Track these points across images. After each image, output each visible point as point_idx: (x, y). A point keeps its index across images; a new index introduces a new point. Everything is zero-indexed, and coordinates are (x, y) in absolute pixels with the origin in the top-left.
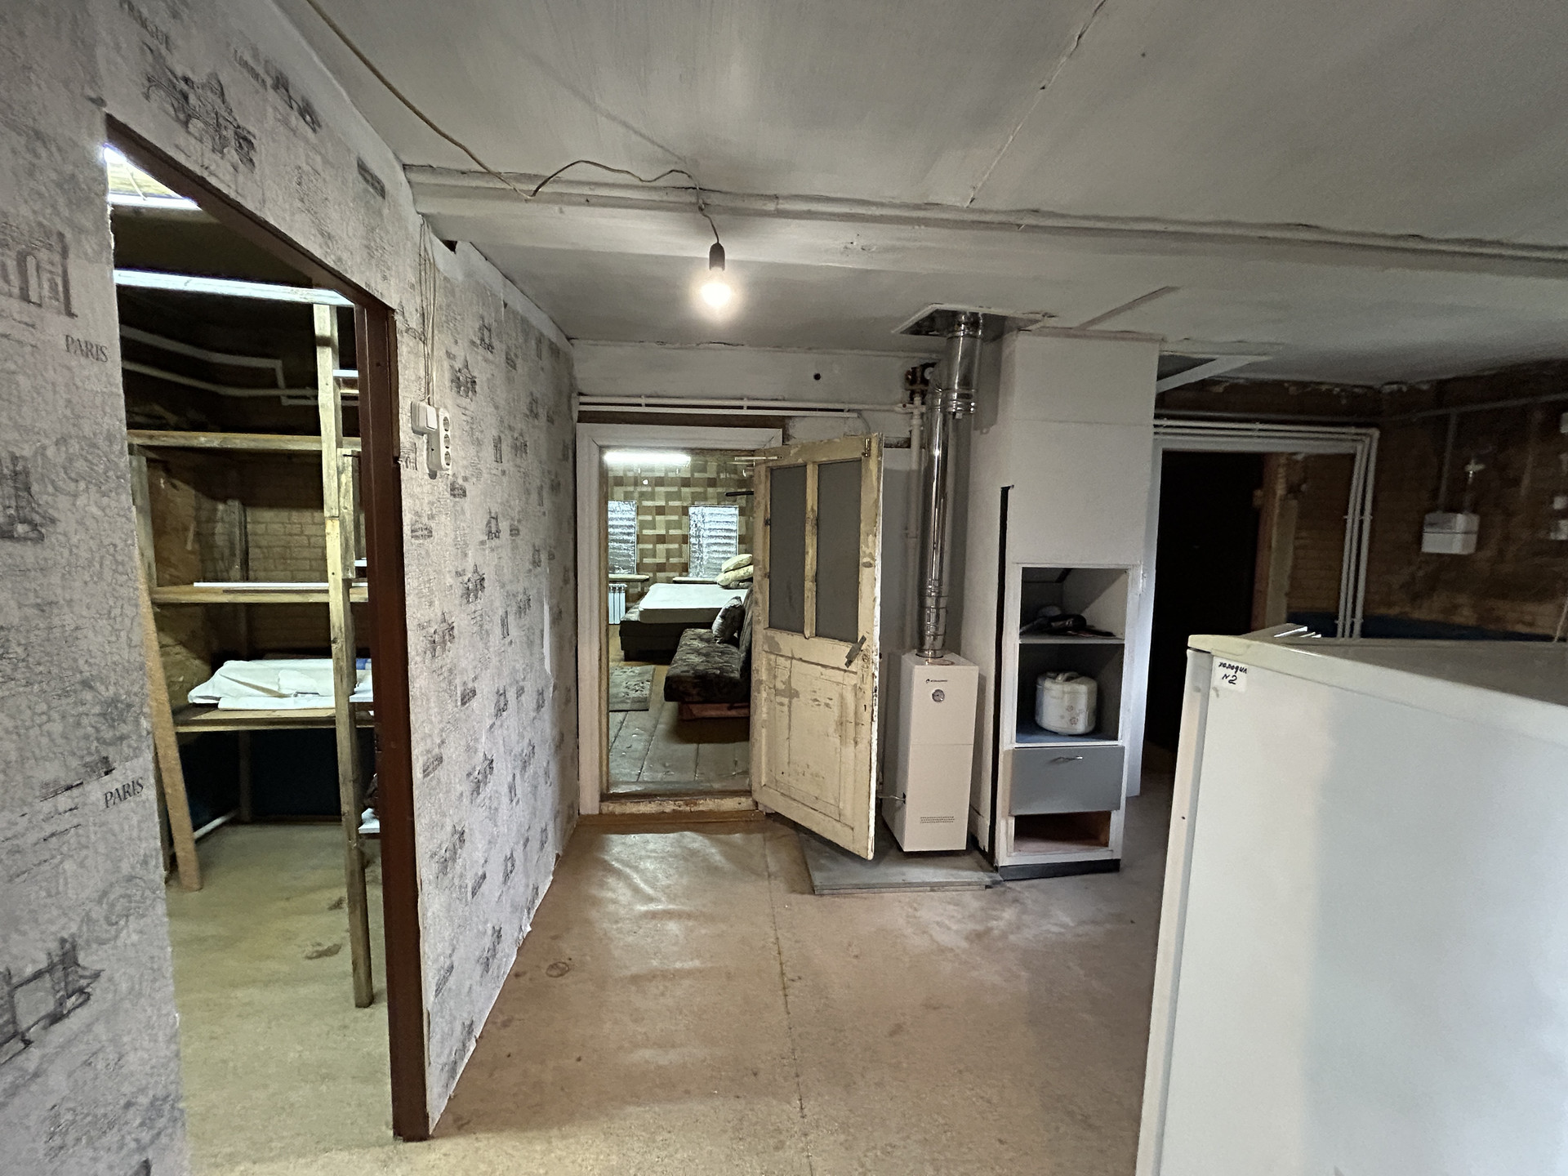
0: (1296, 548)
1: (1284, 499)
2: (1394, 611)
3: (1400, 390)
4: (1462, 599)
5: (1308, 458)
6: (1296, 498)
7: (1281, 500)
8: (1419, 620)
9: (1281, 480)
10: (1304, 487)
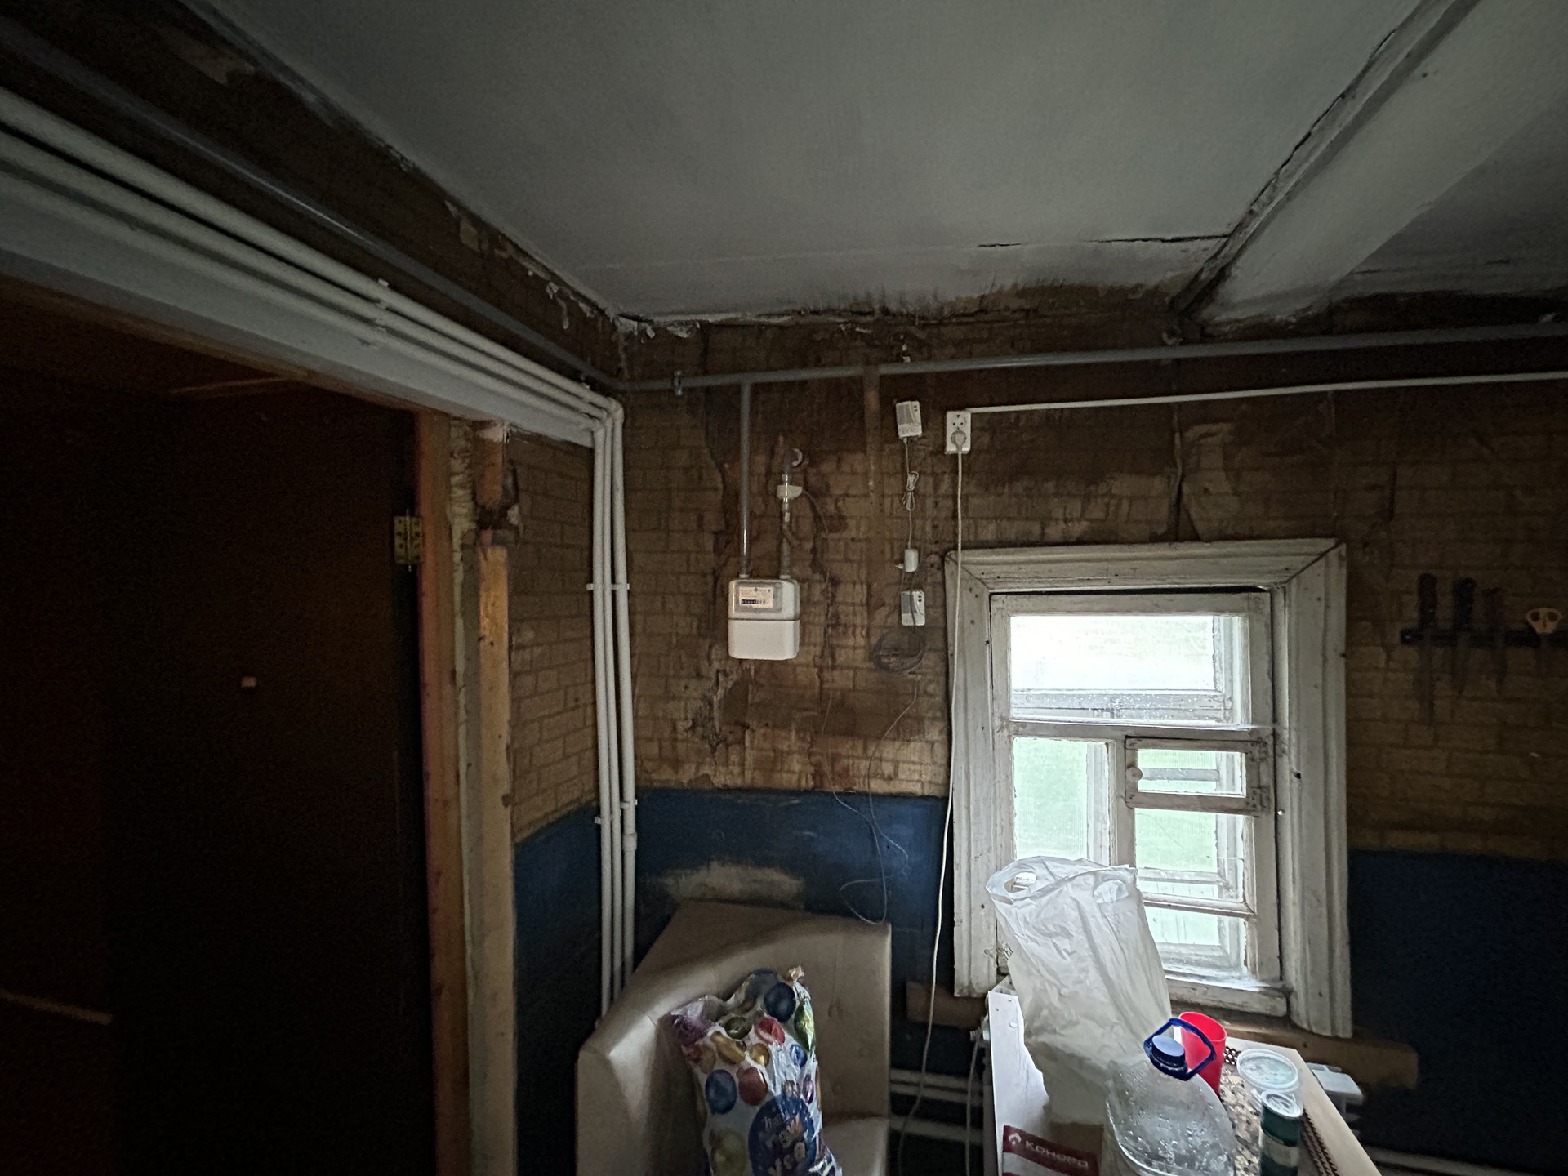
0: (514, 675)
1: (472, 546)
2: (687, 775)
3: (643, 332)
4: (790, 741)
5: (516, 437)
6: (496, 542)
7: (463, 547)
8: (727, 789)
9: (461, 492)
10: (514, 515)
